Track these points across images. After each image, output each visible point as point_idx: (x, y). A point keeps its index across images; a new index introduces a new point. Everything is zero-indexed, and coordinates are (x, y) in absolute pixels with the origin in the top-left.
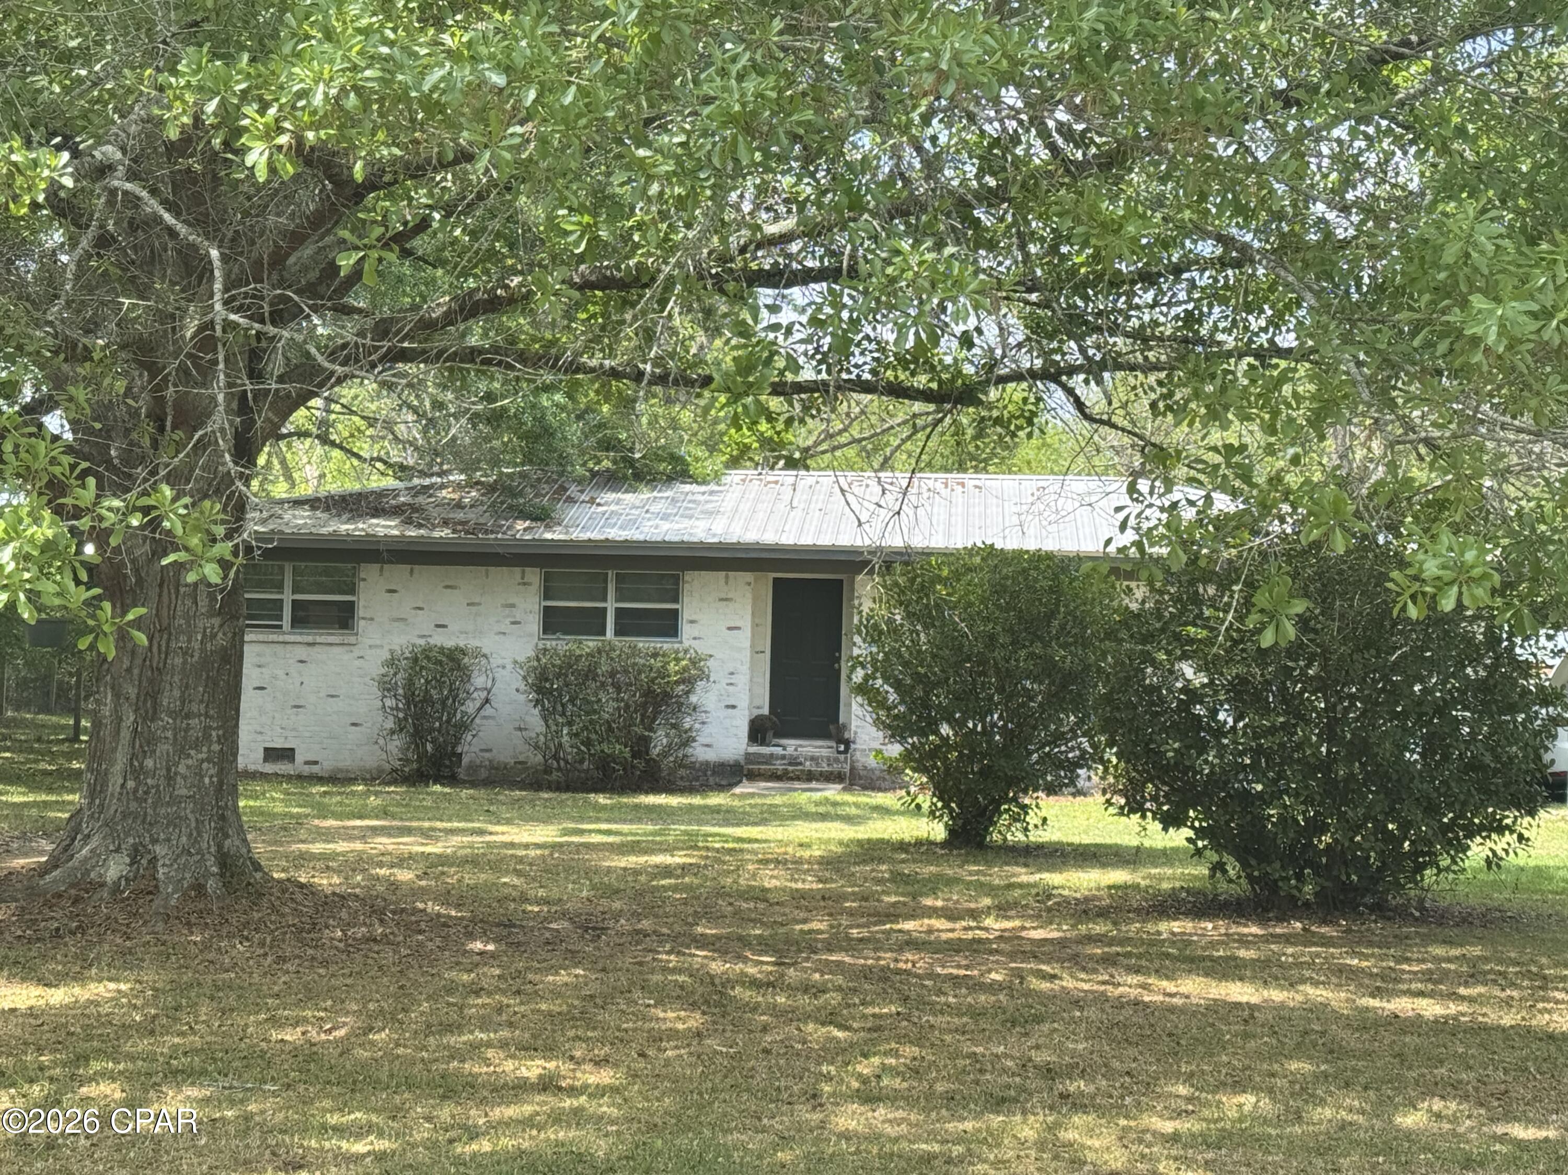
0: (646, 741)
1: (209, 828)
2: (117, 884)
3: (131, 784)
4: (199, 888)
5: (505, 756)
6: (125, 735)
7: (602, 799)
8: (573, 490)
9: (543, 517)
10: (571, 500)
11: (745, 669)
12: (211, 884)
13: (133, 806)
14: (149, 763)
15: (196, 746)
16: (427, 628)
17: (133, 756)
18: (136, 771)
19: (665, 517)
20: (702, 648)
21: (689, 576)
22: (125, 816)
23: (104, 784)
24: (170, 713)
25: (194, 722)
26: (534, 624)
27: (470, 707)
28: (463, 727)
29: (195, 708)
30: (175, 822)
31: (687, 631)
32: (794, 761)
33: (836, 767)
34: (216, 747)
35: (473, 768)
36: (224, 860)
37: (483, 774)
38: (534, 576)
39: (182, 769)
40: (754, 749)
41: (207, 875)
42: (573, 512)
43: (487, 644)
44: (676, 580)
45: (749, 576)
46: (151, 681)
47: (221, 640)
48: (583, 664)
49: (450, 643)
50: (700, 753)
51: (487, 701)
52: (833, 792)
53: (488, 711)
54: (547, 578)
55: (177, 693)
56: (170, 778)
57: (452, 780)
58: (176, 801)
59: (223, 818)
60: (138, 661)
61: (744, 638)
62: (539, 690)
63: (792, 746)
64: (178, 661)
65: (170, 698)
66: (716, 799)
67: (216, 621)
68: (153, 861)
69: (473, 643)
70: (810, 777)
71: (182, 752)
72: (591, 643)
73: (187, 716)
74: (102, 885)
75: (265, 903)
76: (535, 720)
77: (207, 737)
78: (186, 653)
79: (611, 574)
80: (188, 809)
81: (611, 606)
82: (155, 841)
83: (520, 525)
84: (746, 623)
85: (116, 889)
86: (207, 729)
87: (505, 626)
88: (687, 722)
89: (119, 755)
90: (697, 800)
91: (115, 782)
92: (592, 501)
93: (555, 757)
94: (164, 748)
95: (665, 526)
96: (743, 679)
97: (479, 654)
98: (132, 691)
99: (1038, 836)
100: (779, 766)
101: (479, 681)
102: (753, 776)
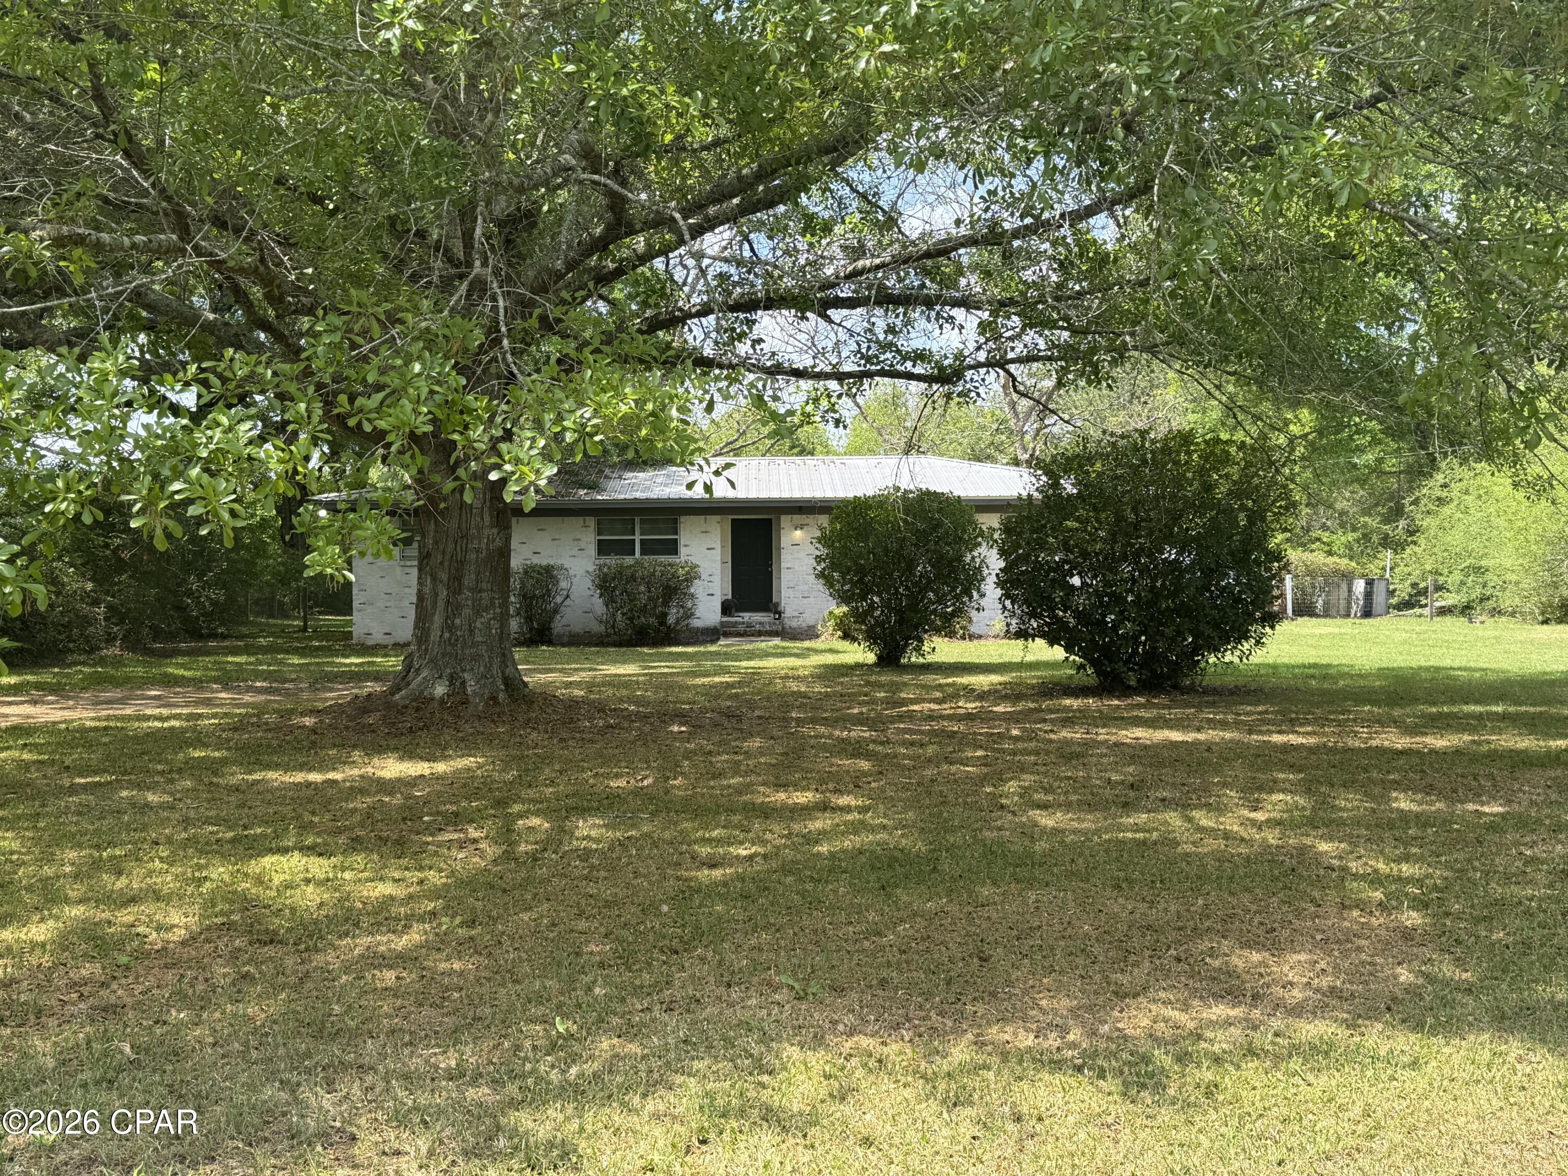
0: (665, 615)
1: (497, 661)
2: (442, 698)
3: (447, 635)
4: (494, 698)
5: (577, 628)
6: (441, 604)
7: (646, 650)
8: (607, 471)
9: (594, 487)
10: (607, 477)
11: (718, 572)
12: (501, 696)
13: (449, 649)
14: (458, 621)
15: (486, 610)
16: (529, 554)
17: (447, 617)
18: (449, 627)
19: (666, 485)
20: (694, 560)
21: (683, 519)
22: (444, 655)
23: (428, 635)
24: (471, 589)
25: (484, 595)
26: (592, 550)
27: (559, 599)
28: (556, 611)
29: (484, 586)
30: (476, 658)
31: (683, 551)
32: (749, 625)
33: (774, 628)
34: (498, 610)
35: (560, 636)
36: (507, 681)
37: (566, 639)
38: (591, 521)
39: (478, 625)
40: (725, 619)
41: (498, 690)
42: (611, 484)
43: (566, 562)
44: (675, 521)
45: (718, 518)
46: (457, 570)
47: (498, 543)
48: (628, 572)
49: (544, 563)
50: (696, 623)
51: (568, 596)
52: (777, 641)
53: (568, 602)
54: (599, 523)
55: (473, 576)
56: (471, 631)
57: (550, 643)
58: (474, 645)
59: (504, 655)
60: (448, 557)
61: (717, 554)
62: (600, 587)
63: (747, 616)
64: (474, 556)
65: (469, 579)
66: (713, 648)
67: (495, 531)
68: (463, 683)
69: (559, 562)
70: (760, 634)
71: (478, 614)
72: (629, 560)
73: (480, 591)
74: (433, 699)
75: (535, 706)
76: (598, 605)
77: (492, 604)
78: (478, 551)
79: (637, 520)
80: (483, 649)
81: (637, 538)
82: (463, 671)
83: (582, 492)
84: (718, 546)
85: (442, 701)
86: (492, 599)
87: (575, 552)
88: (689, 605)
89: (436, 618)
90: (702, 649)
91: (435, 635)
92: (620, 477)
93: (613, 627)
94: (466, 612)
95: (668, 490)
96: (717, 579)
97: (562, 568)
98: (445, 577)
99: (930, 658)
100: (741, 628)
101: (563, 584)
102: (727, 635)
